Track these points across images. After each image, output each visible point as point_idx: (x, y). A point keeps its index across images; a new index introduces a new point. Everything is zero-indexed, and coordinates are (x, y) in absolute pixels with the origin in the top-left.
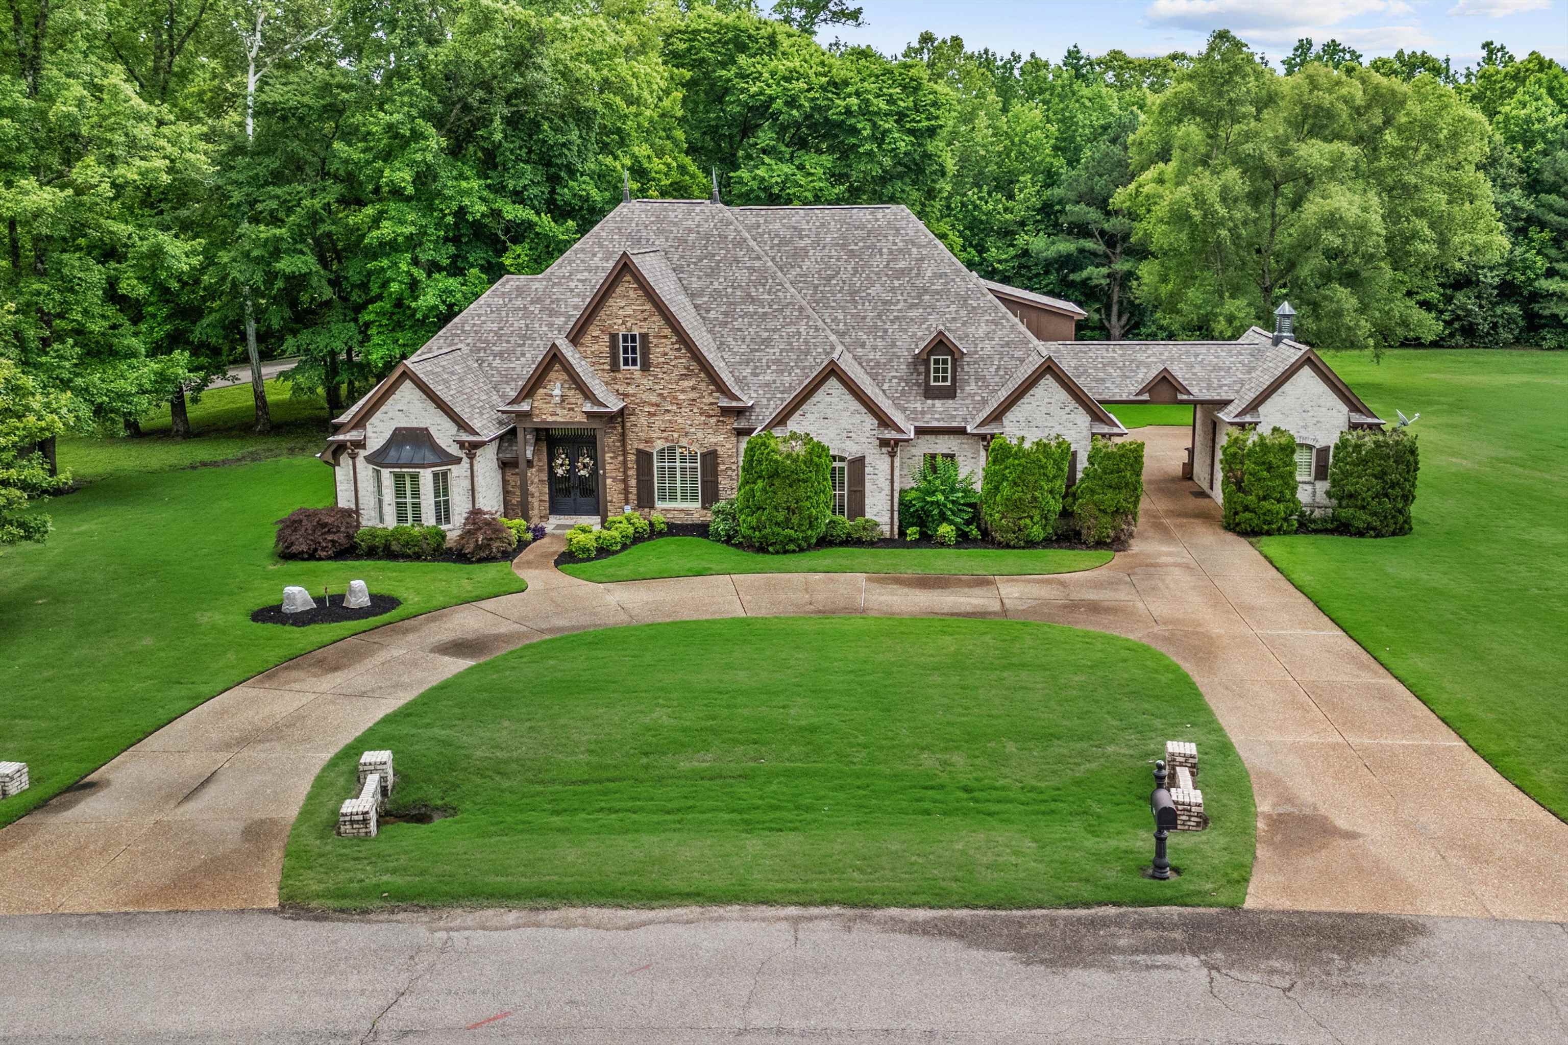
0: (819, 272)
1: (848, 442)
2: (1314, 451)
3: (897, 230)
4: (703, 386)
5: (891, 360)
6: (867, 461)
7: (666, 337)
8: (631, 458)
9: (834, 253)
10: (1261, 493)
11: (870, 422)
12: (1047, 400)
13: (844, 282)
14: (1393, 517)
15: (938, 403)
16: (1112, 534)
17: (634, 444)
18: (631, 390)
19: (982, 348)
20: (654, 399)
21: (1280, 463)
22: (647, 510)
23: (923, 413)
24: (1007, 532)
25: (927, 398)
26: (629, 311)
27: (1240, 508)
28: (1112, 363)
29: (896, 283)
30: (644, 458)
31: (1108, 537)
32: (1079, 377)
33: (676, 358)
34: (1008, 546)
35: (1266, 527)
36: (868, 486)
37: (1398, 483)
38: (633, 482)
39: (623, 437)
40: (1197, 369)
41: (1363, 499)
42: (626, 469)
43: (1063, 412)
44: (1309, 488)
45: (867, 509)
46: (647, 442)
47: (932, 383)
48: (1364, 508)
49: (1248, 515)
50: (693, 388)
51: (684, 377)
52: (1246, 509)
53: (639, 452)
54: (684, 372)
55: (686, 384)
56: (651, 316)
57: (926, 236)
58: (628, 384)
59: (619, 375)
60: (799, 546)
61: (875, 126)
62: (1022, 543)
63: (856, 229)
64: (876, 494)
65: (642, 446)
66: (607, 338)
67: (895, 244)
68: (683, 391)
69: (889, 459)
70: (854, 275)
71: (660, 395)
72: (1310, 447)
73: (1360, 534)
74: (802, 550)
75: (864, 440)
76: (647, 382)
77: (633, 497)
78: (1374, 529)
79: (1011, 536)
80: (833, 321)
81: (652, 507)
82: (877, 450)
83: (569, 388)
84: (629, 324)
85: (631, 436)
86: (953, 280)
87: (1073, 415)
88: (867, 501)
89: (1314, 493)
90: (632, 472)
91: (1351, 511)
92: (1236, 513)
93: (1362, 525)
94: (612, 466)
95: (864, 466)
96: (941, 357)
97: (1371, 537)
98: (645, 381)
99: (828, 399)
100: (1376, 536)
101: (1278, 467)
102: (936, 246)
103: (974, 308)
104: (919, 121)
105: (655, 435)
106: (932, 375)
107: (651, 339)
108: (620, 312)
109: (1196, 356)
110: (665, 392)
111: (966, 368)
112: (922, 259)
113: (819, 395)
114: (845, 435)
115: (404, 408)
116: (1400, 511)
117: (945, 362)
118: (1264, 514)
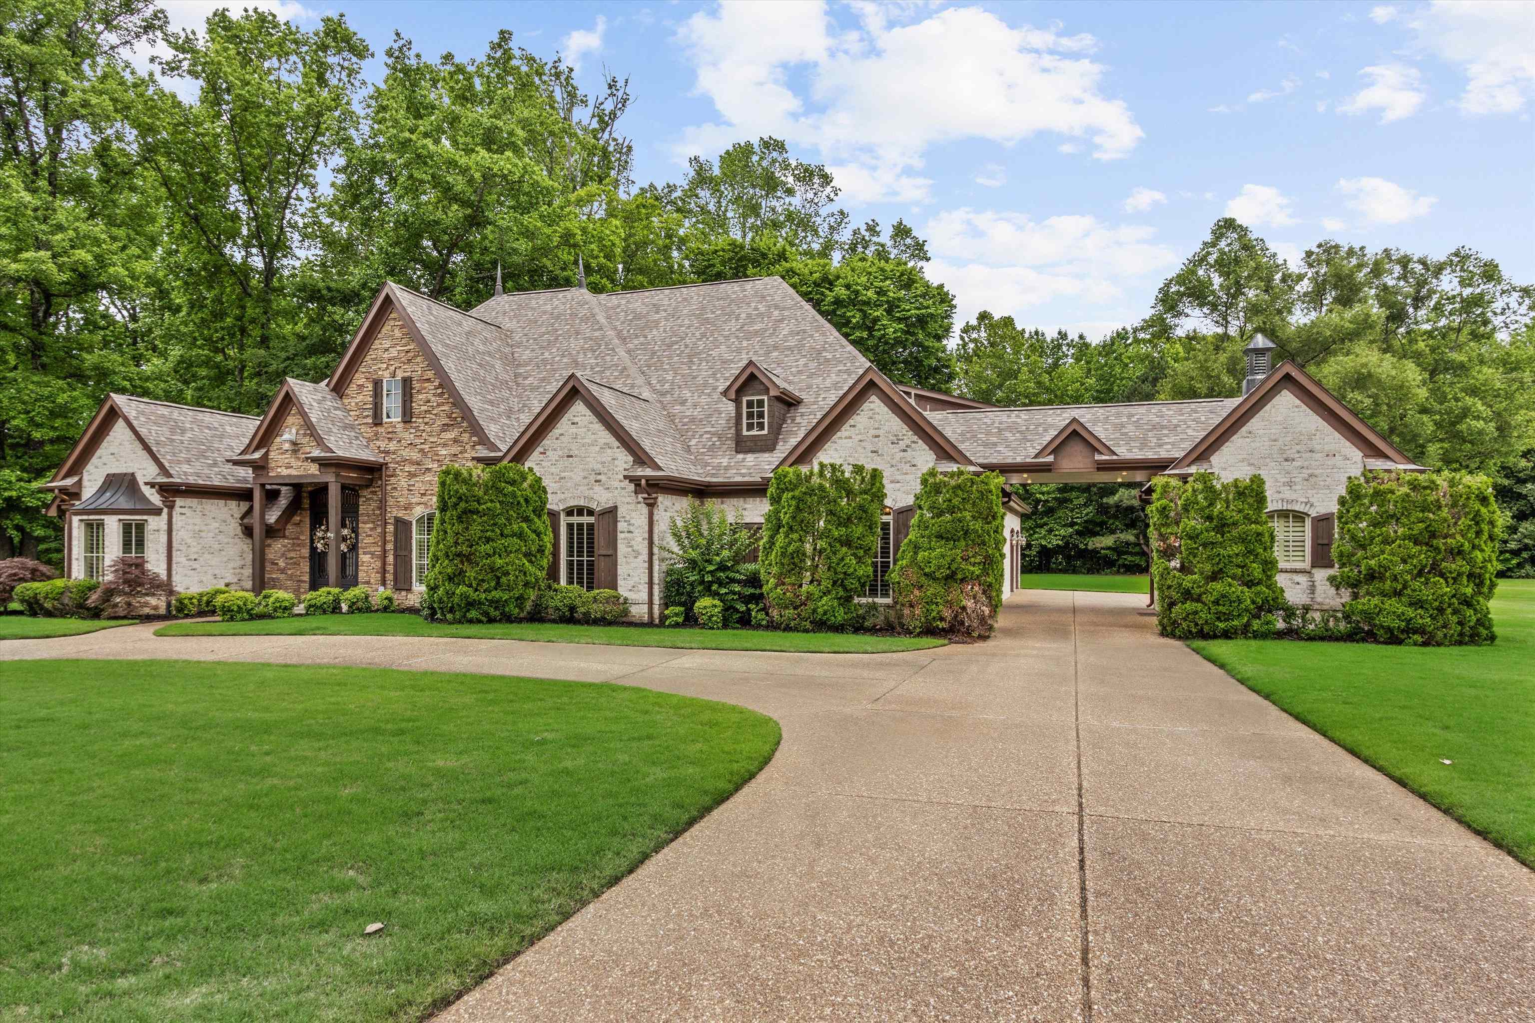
0: (663, 341)
1: (597, 488)
2: (1308, 523)
3: (763, 297)
4: (466, 436)
5: (710, 416)
6: (621, 512)
7: (428, 380)
8: (390, 528)
9: (687, 322)
10: (1208, 568)
11: (624, 460)
12: (873, 432)
13: (686, 346)
14: (1455, 612)
15: (750, 457)
16: (947, 614)
17: (394, 512)
18: (392, 446)
19: (824, 398)
20: (415, 456)
21: (1238, 517)
22: (404, 593)
23: (727, 468)
24: (786, 607)
25: (737, 452)
26: (394, 353)
27: (1175, 595)
28: (1011, 428)
29: (745, 344)
30: (403, 526)
31: (942, 619)
32: (963, 442)
33: (439, 405)
34: (788, 629)
35: (1222, 625)
36: (622, 549)
37: (1460, 552)
38: (390, 559)
39: (383, 505)
40: (1130, 428)
41: (1395, 579)
42: (385, 542)
43: (895, 449)
44: (1302, 579)
45: (620, 582)
46: (406, 509)
47: (745, 433)
48: (1398, 594)
49: (1189, 606)
50: (455, 441)
51: (445, 427)
52: (1187, 595)
53: (398, 521)
54: (447, 421)
55: (450, 435)
56: (415, 357)
57: (793, 299)
58: (390, 439)
59: (381, 430)
60: (486, 614)
61: (865, 315)
62: (808, 625)
63: (718, 299)
64: (632, 559)
65: (401, 514)
66: (370, 386)
67: (756, 309)
68: (445, 445)
69: (645, 510)
70: (700, 340)
71: (422, 450)
72: (1299, 517)
73: (1394, 639)
74: (491, 620)
75: (617, 484)
76: (409, 436)
77: (390, 577)
78: (1421, 631)
79: (790, 612)
80: (659, 382)
81: (409, 590)
82: (632, 498)
83: (305, 435)
84: (392, 368)
85: (391, 502)
86: (812, 336)
87: (910, 452)
88: (620, 572)
89: (1312, 588)
90: (390, 546)
91: (1375, 601)
92: (1172, 604)
93: (1396, 624)
94: (371, 540)
95: (616, 522)
96: (755, 398)
97: (1415, 644)
98: (406, 435)
99: (573, 430)
100: (1425, 644)
101: (1235, 524)
102: (802, 307)
103: (827, 360)
104: (909, 310)
105: (414, 500)
106: (745, 421)
107: (416, 385)
108: (385, 356)
109: (1131, 416)
110: (426, 447)
111: (798, 420)
112: (781, 321)
113: (563, 426)
114: (593, 478)
115: (115, 451)
116: (1468, 603)
117: (760, 403)
118: (1216, 602)
